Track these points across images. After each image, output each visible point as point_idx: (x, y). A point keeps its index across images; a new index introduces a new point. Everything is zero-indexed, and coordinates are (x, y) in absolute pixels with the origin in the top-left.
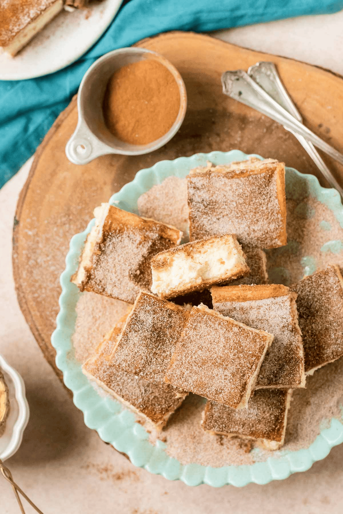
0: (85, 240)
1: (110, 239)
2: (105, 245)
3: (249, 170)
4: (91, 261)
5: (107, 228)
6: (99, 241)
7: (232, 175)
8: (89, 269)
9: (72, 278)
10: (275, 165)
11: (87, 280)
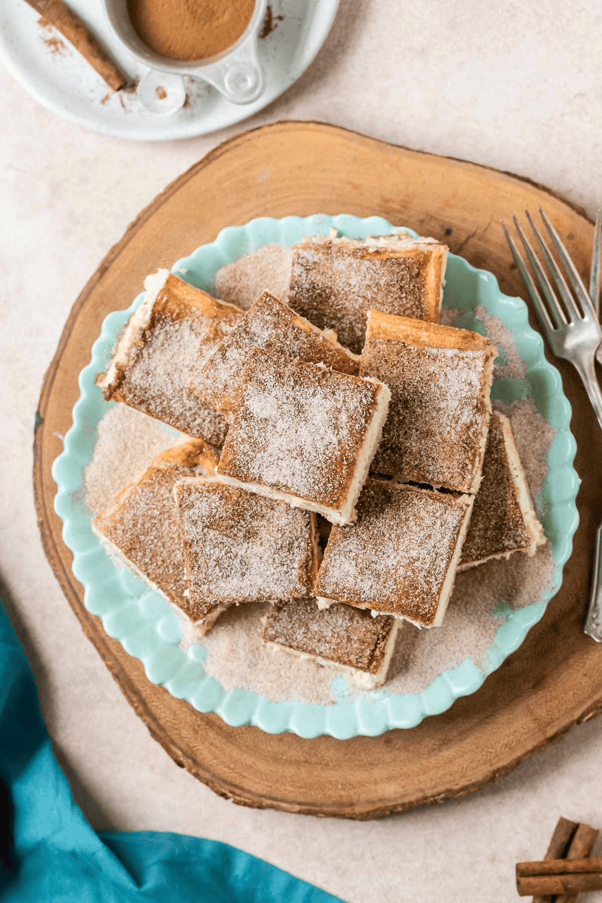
0: (126, 323)
1: (162, 325)
2: (152, 333)
3: (390, 250)
4: (128, 355)
5: (160, 308)
6: (145, 326)
7: (362, 254)
8: (122, 366)
9: (98, 377)
10: (430, 248)
11: (116, 384)
